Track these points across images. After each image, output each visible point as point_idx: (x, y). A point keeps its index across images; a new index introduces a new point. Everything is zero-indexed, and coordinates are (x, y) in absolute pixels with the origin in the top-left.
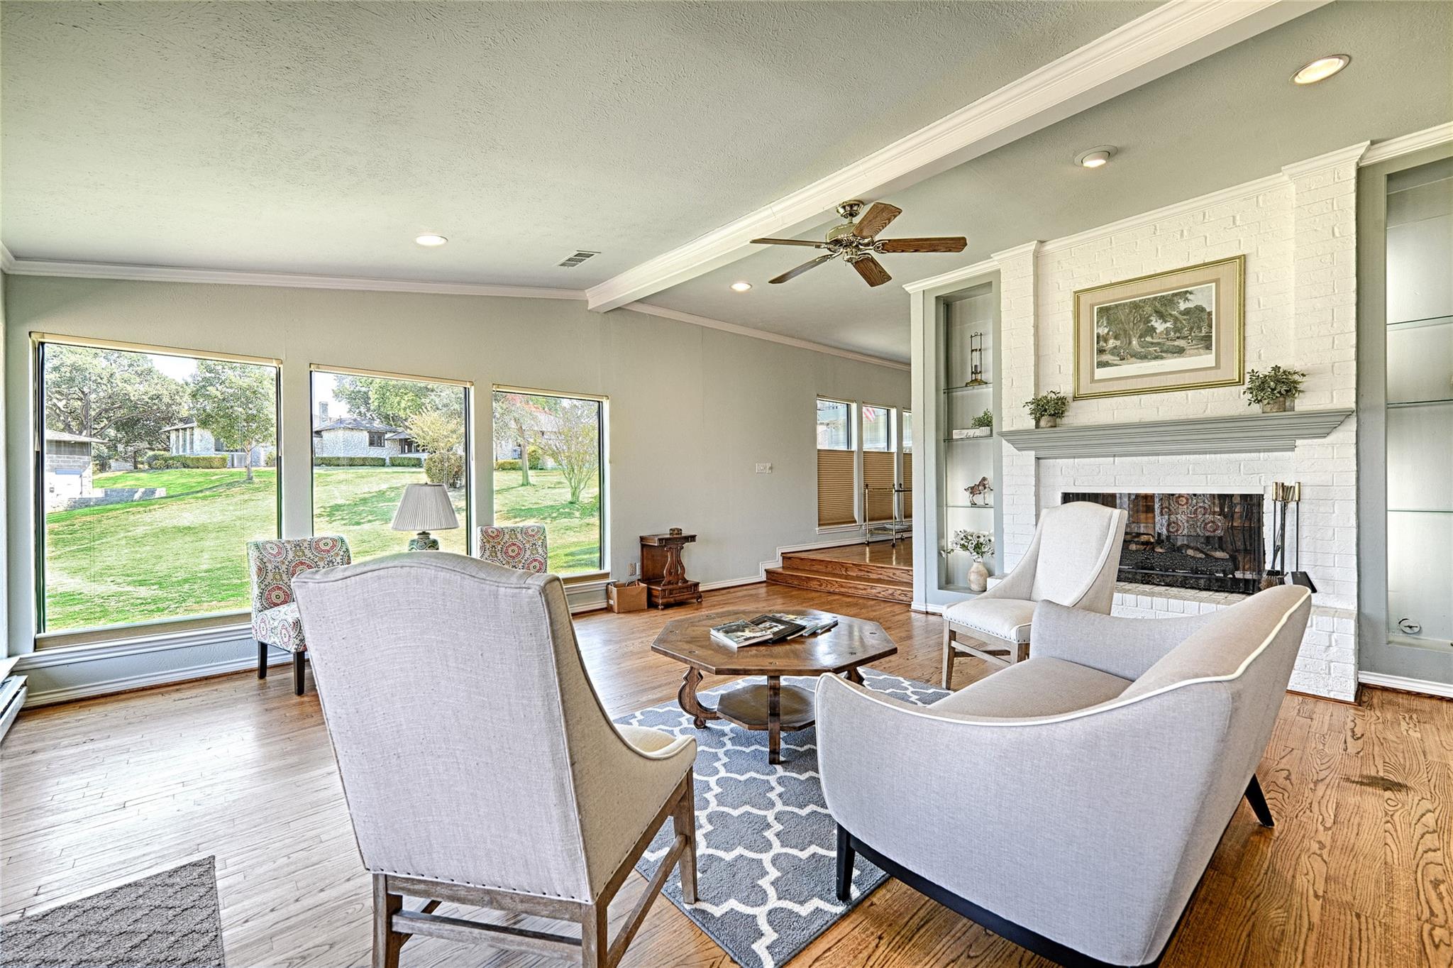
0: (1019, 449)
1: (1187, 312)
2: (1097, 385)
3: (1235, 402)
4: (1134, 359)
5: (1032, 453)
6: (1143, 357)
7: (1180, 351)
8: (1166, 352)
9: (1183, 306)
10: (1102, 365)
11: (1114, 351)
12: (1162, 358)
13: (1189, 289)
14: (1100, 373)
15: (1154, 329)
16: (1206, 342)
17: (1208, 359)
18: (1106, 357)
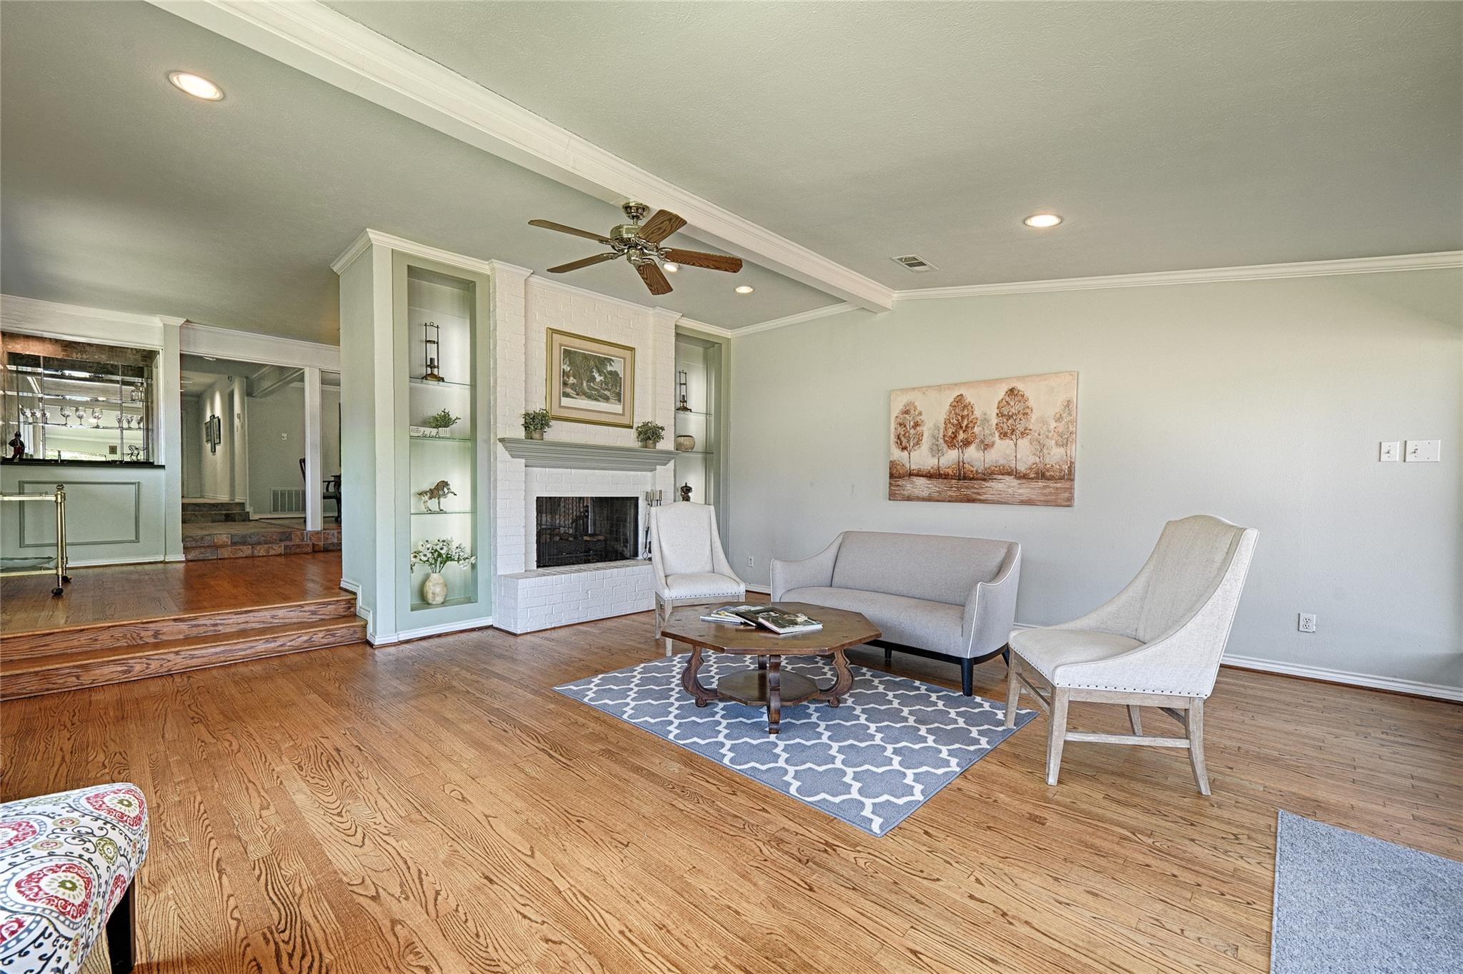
0: (513, 456)
1: (611, 373)
2: (563, 410)
3: (628, 439)
4: (583, 397)
5: (523, 461)
6: (589, 397)
7: (607, 399)
8: (600, 397)
9: (609, 368)
10: (566, 395)
11: (573, 386)
12: (599, 401)
13: (613, 358)
14: (565, 401)
15: (595, 378)
16: (619, 397)
17: (618, 408)
18: (569, 390)
